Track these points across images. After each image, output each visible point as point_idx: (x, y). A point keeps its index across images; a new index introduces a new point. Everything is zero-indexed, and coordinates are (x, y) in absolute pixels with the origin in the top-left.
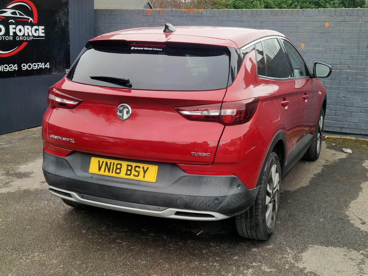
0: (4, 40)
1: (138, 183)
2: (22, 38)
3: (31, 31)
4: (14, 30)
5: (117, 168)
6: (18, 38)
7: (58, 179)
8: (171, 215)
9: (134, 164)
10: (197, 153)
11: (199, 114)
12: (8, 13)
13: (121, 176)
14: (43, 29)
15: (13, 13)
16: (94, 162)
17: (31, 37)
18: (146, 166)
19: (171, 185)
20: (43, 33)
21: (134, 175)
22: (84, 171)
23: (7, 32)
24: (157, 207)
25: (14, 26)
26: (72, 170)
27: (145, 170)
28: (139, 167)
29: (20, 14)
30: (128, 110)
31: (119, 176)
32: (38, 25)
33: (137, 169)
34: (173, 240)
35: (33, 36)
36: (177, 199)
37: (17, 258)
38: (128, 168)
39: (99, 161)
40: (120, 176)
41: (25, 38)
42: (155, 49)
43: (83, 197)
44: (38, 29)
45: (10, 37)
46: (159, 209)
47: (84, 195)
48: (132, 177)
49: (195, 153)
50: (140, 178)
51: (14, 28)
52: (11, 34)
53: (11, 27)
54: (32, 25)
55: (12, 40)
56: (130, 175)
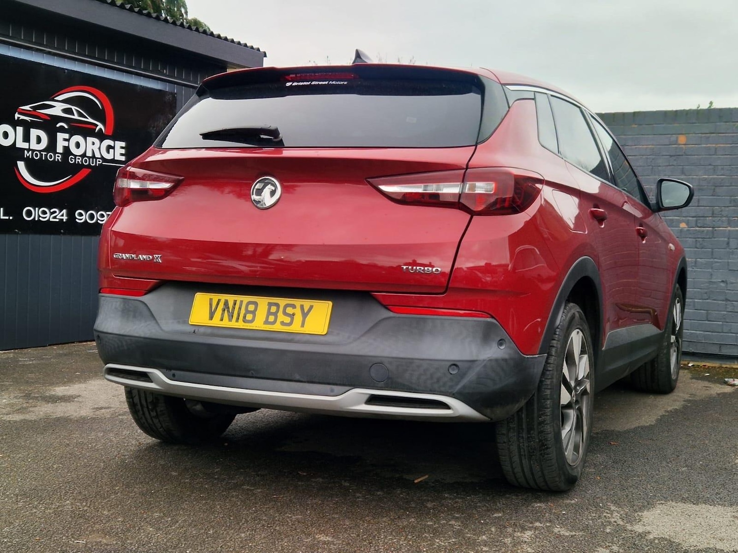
0: (43, 159)
1: (291, 337)
2: (79, 161)
3: (99, 149)
4: (66, 144)
5: (247, 312)
6: (72, 158)
7: (124, 343)
8: (359, 404)
9: (282, 302)
10: (415, 268)
11: (420, 190)
12: (57, 109)
13: (256, 327)
14: (122, 148)
15: (65, 111)
16: (201, 302)
17: (98, 160)
18: (307, 303)
19: (359, 338)
20: (122, 155)
21: (283, 323)
22: (179, 322)
23: (52, 146)
24: (328, 387)
25: (67, 136)
26: (154, 322)
27: (305, 312)
28: (294, 306)
29: (80, 115)
30: (273, 188)
31: (250, 326)
32: (114, 139)
33: (290, 310)
34: (364, 488)
35: (102, 158)
36: (370, 365)
37: (27, 506)
38: (269, 309)
39: (211, 300)
40: (252, 327)
41: (86, 161)
42: (334, 83)
43: (173, 378)
44: (113, 145)
45: (57, 155)
46: (332, 391)
47: (177, 373)
48: (277, 327)
49: (410, 267)
50: (296, 327)
51: (65, 140)
52: (60, 149)
53: (61, 136)
54: (101, 137)
55: (60, 161)
56: (274, 323)
